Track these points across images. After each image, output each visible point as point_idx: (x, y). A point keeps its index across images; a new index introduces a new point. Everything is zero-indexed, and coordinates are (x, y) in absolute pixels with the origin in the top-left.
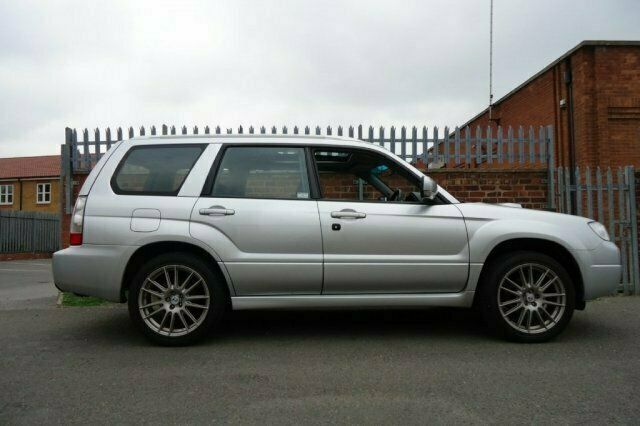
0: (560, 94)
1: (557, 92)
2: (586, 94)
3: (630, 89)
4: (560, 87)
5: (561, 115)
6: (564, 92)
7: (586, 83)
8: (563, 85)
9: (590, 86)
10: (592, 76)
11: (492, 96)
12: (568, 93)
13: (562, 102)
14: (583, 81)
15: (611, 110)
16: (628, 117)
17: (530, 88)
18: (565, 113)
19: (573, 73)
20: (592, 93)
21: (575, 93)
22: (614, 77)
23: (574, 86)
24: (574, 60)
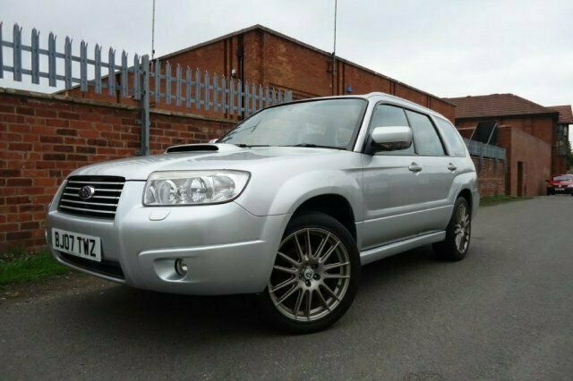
0: (231, 64)
1: (228, 62)
2: (256, 69)
3: (282, 72)
4: (231, 57)
6: (235, 63)
7: (256, 60)
8: (235, 57)
9: (258, 63)
10: (260, 55)
11: (154, 52)
12: (239, 64)
13: (233, 71)
14: (254, 57)
17: (199, 53)
19: (245, 49)
20: (261, 69)
21: (247, 67)
22: (274, 60)
23: (245, 61)
24: (246, 39)
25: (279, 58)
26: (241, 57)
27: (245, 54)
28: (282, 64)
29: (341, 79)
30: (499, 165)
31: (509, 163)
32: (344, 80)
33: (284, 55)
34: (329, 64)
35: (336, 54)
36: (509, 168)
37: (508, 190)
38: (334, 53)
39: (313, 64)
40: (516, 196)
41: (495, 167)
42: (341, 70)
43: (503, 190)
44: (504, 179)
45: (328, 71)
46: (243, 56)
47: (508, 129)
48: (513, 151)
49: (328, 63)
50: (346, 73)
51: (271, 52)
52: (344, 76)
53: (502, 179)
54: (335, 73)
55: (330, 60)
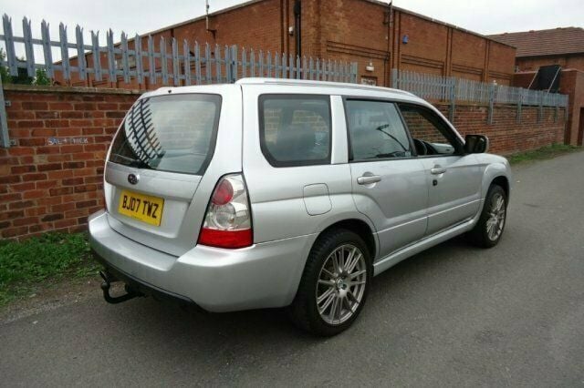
0: (288, 21)
1: (285, 18)
2: (314, 27)
3: (338, 28)
4: (288, 15)
5: (288, 40)
6: (292, 20)
7: (314, 18)
8: (292, 14)
9: (316, 20)
10: (318, 12)
11: (208, 7)
12: (296, 21)
13: (291, 29)
14: (311, 15)
15: (329, 43)
16: (335, 50)
18: (292, 40)
20: (318, 27)
21: (304, 24)
22: (331, 16)
23: (303, 18)
25: (337, 13)
26: (298, 14)
27: (302, 11)
28: (338, 20)
29: (397, 29)
30: (560, 114)
31: (571, 110)
32: (400, 30)
33: (341, 10)
34: (386, 15)
35: (393, 4)
36: (571, 115)
37: (567, 140)
38: (391, 4)
39: (370, 17)
40: (575, 146)
41: (555, 116)
42: (397, 20)
43: (563, 138)
44: (564, 128)
45: (384, 23)
46: (300, 13)
47: (573, 73)
48: (577, 96)
49: (385, 13)
50: (402, 23)
51: (328, 8)
52: (400, 27)
53: (561, 129)
54: (391, 25)
55: (387, 11)
